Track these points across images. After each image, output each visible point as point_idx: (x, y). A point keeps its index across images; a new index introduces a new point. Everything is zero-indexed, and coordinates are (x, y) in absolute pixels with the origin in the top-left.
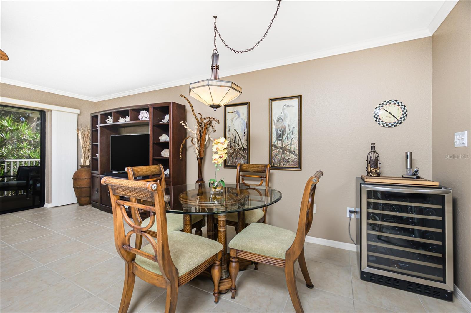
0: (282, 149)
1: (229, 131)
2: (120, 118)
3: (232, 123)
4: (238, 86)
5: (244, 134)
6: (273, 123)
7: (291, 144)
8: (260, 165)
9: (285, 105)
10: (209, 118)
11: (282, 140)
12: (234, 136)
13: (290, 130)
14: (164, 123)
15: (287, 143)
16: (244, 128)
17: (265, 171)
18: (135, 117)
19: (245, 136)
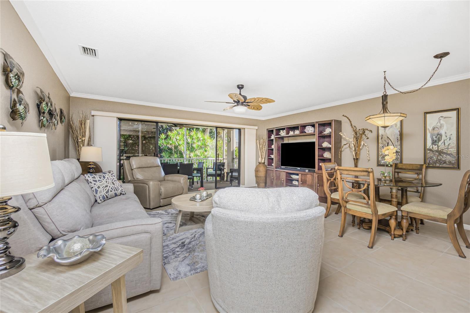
0: (437, 152)
1: (382, 138)
2: (290, 131)
3: (385, 132)
4: (404, 114)
5: (397, 140)
6: (428, 131)
7: (448, 148)
8: (415, 164)
9: (442, 117)
10: (363, 129)
11: (438, 145)
12: (386, 142)
13: (446, 137)
14: (325, 134)
15: (444, 147)
16: (397, 136)
17: (421, 169)
18: (302, 132)
19: (398, 142)
